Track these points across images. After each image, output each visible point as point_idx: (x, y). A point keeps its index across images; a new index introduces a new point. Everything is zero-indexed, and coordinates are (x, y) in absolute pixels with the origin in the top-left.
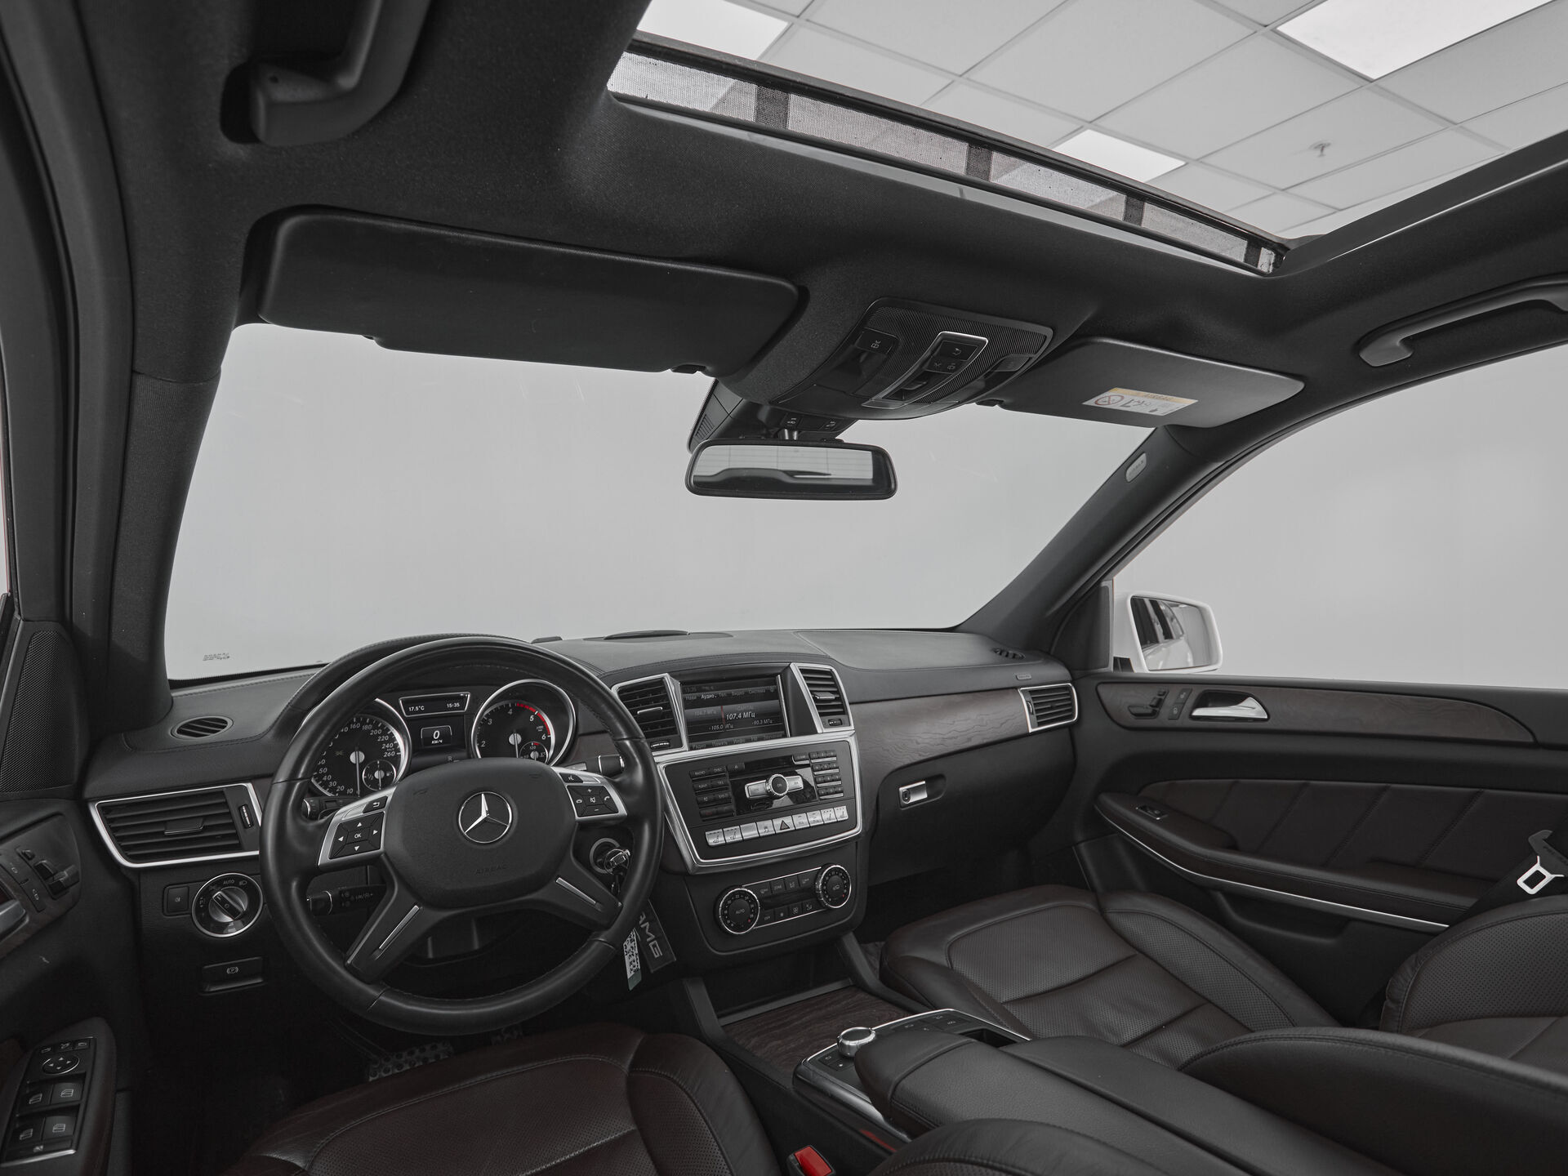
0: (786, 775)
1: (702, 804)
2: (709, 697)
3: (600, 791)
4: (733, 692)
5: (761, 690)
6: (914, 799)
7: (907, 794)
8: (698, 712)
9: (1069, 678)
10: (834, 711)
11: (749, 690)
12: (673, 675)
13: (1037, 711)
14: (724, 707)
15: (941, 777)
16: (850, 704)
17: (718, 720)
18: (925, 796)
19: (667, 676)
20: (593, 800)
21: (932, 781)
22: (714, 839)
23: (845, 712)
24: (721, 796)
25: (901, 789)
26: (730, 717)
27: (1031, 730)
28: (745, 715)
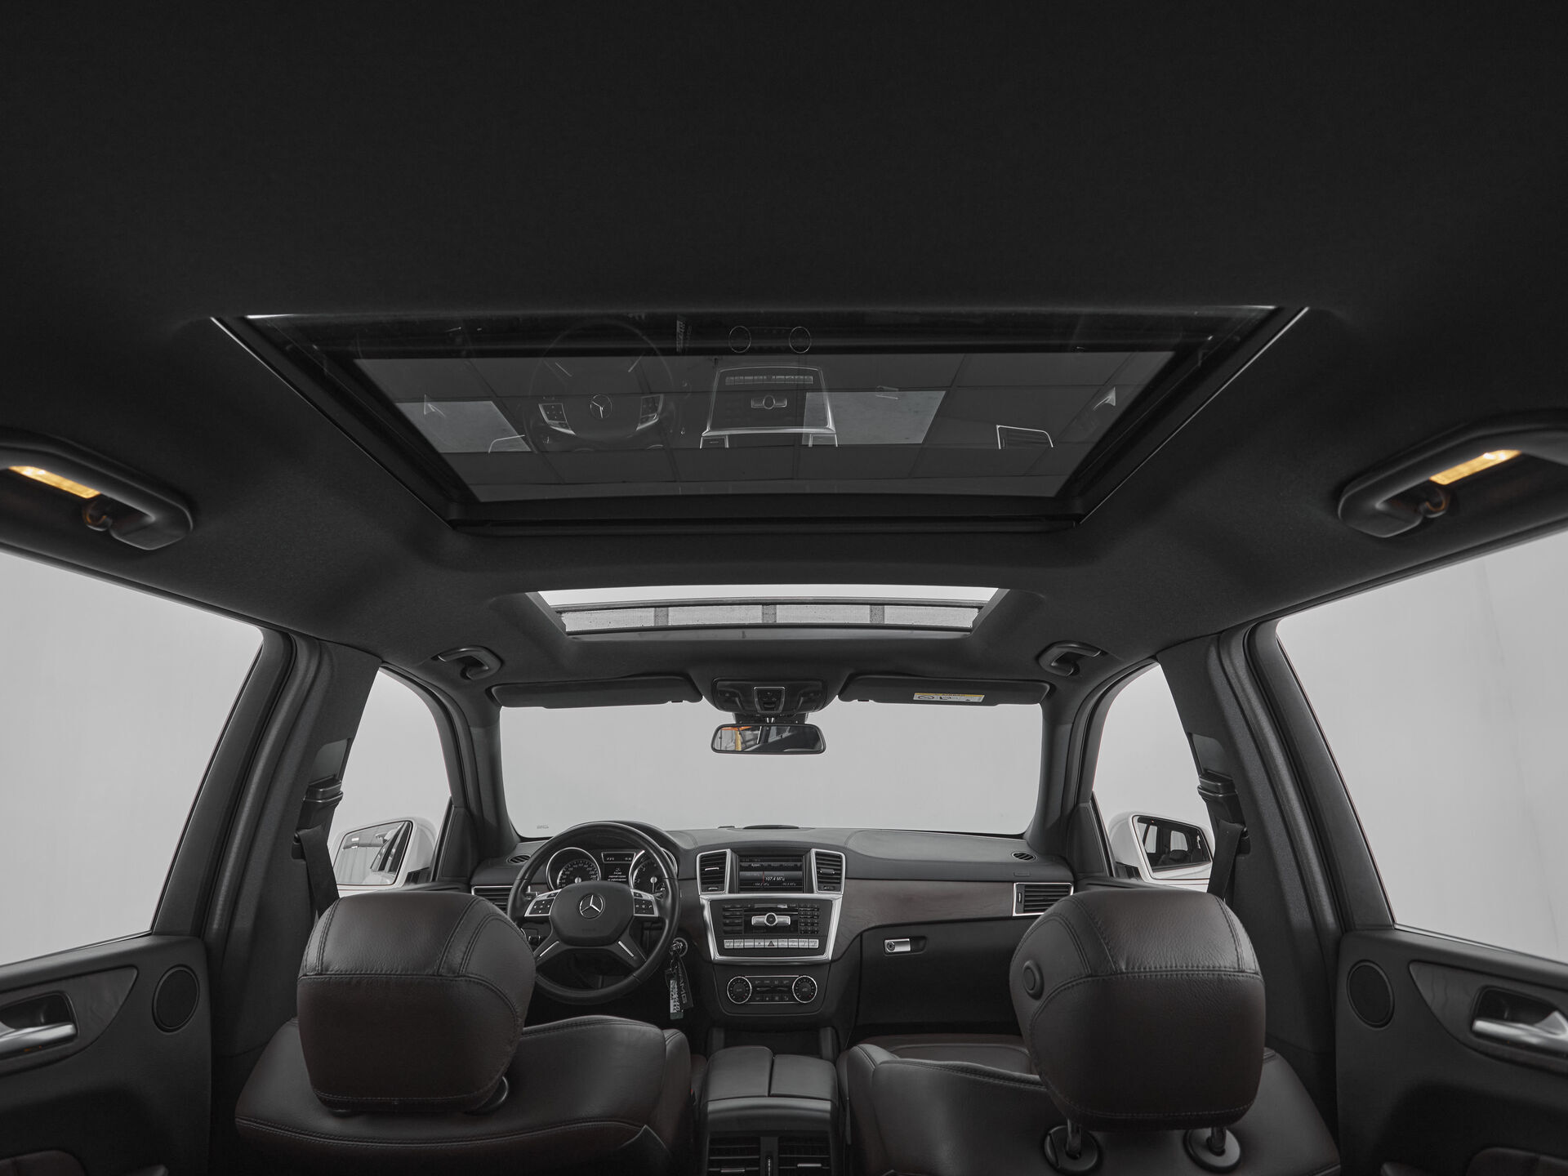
0: (777, 915)
1: (726, 925)
2: (756, 865)
3: (649, 903)
4: (772, 864)
5: (792, 864)
6: (898, 949)
7: (890, 946)
8: (748, 874)
9: (1072, 879)
10: (830, 881)
11: (783, 863)
12: (733, 850)
13: (1026, 901)
14: (765, 873)
15: (923, 938)
16: (846, 878)
17: (760, 880)
18: (908, 948)
19: (728, 851)
20: (643, 906)
21: (914, 940)
22: (729, 944)
23: (840, 883)
24: (737, 921)
25: (887, 941)
26: (768, 879)
27: (1015, 914)
28: (778, 879)
